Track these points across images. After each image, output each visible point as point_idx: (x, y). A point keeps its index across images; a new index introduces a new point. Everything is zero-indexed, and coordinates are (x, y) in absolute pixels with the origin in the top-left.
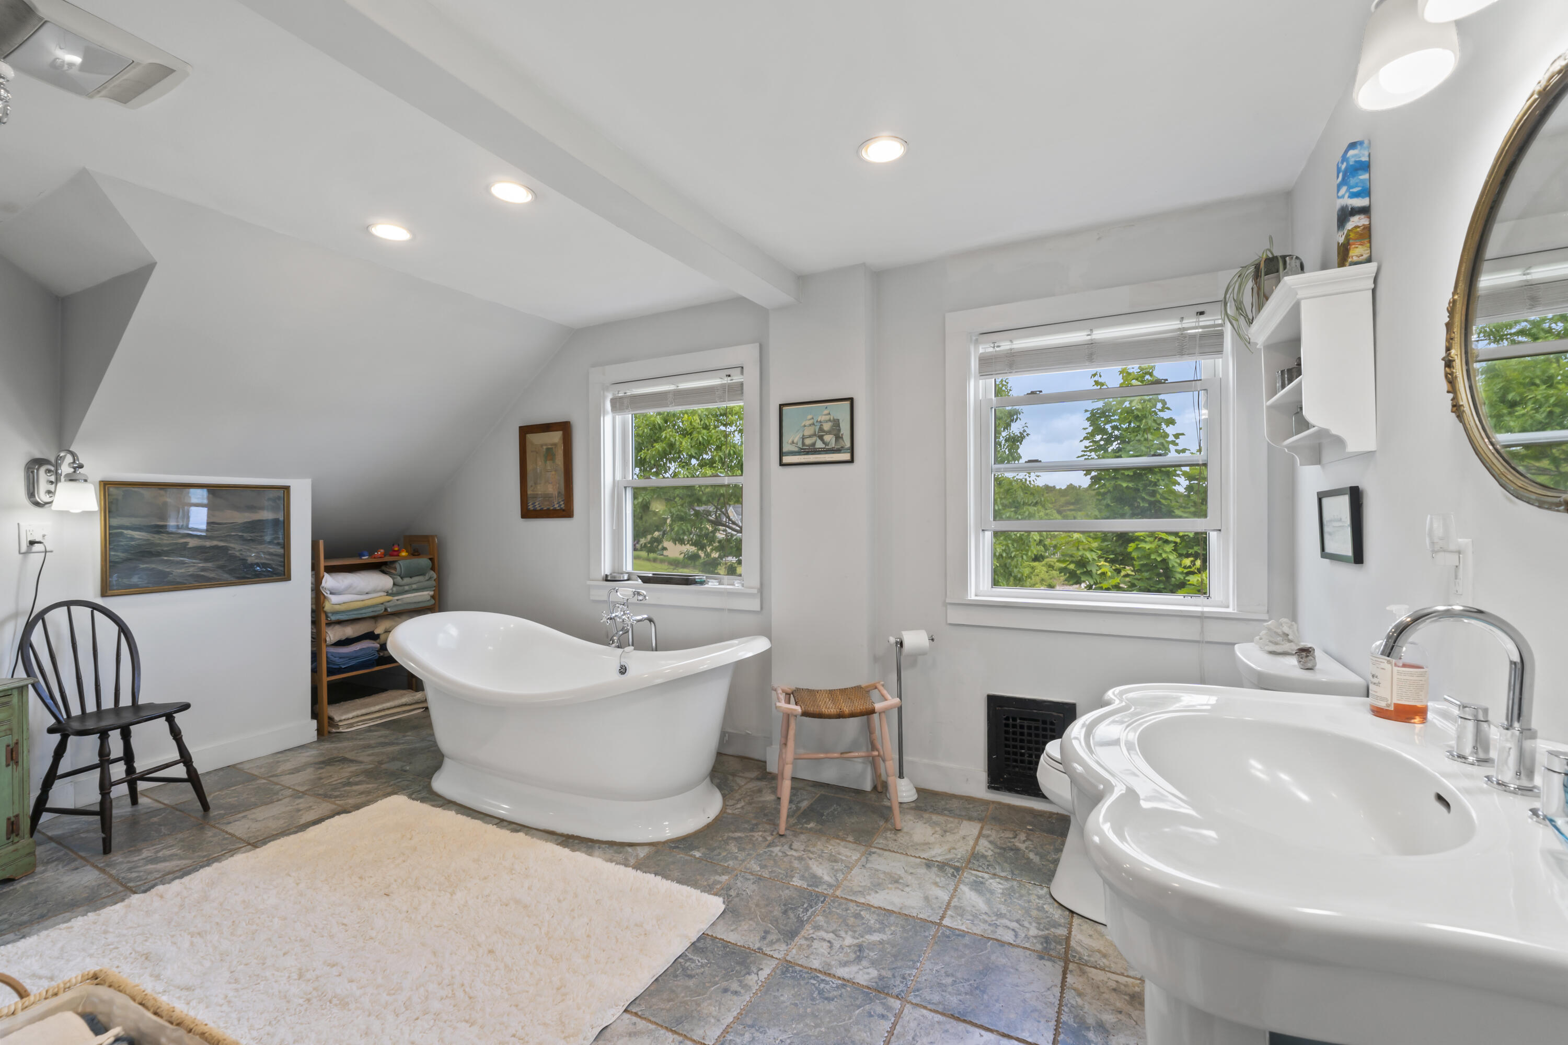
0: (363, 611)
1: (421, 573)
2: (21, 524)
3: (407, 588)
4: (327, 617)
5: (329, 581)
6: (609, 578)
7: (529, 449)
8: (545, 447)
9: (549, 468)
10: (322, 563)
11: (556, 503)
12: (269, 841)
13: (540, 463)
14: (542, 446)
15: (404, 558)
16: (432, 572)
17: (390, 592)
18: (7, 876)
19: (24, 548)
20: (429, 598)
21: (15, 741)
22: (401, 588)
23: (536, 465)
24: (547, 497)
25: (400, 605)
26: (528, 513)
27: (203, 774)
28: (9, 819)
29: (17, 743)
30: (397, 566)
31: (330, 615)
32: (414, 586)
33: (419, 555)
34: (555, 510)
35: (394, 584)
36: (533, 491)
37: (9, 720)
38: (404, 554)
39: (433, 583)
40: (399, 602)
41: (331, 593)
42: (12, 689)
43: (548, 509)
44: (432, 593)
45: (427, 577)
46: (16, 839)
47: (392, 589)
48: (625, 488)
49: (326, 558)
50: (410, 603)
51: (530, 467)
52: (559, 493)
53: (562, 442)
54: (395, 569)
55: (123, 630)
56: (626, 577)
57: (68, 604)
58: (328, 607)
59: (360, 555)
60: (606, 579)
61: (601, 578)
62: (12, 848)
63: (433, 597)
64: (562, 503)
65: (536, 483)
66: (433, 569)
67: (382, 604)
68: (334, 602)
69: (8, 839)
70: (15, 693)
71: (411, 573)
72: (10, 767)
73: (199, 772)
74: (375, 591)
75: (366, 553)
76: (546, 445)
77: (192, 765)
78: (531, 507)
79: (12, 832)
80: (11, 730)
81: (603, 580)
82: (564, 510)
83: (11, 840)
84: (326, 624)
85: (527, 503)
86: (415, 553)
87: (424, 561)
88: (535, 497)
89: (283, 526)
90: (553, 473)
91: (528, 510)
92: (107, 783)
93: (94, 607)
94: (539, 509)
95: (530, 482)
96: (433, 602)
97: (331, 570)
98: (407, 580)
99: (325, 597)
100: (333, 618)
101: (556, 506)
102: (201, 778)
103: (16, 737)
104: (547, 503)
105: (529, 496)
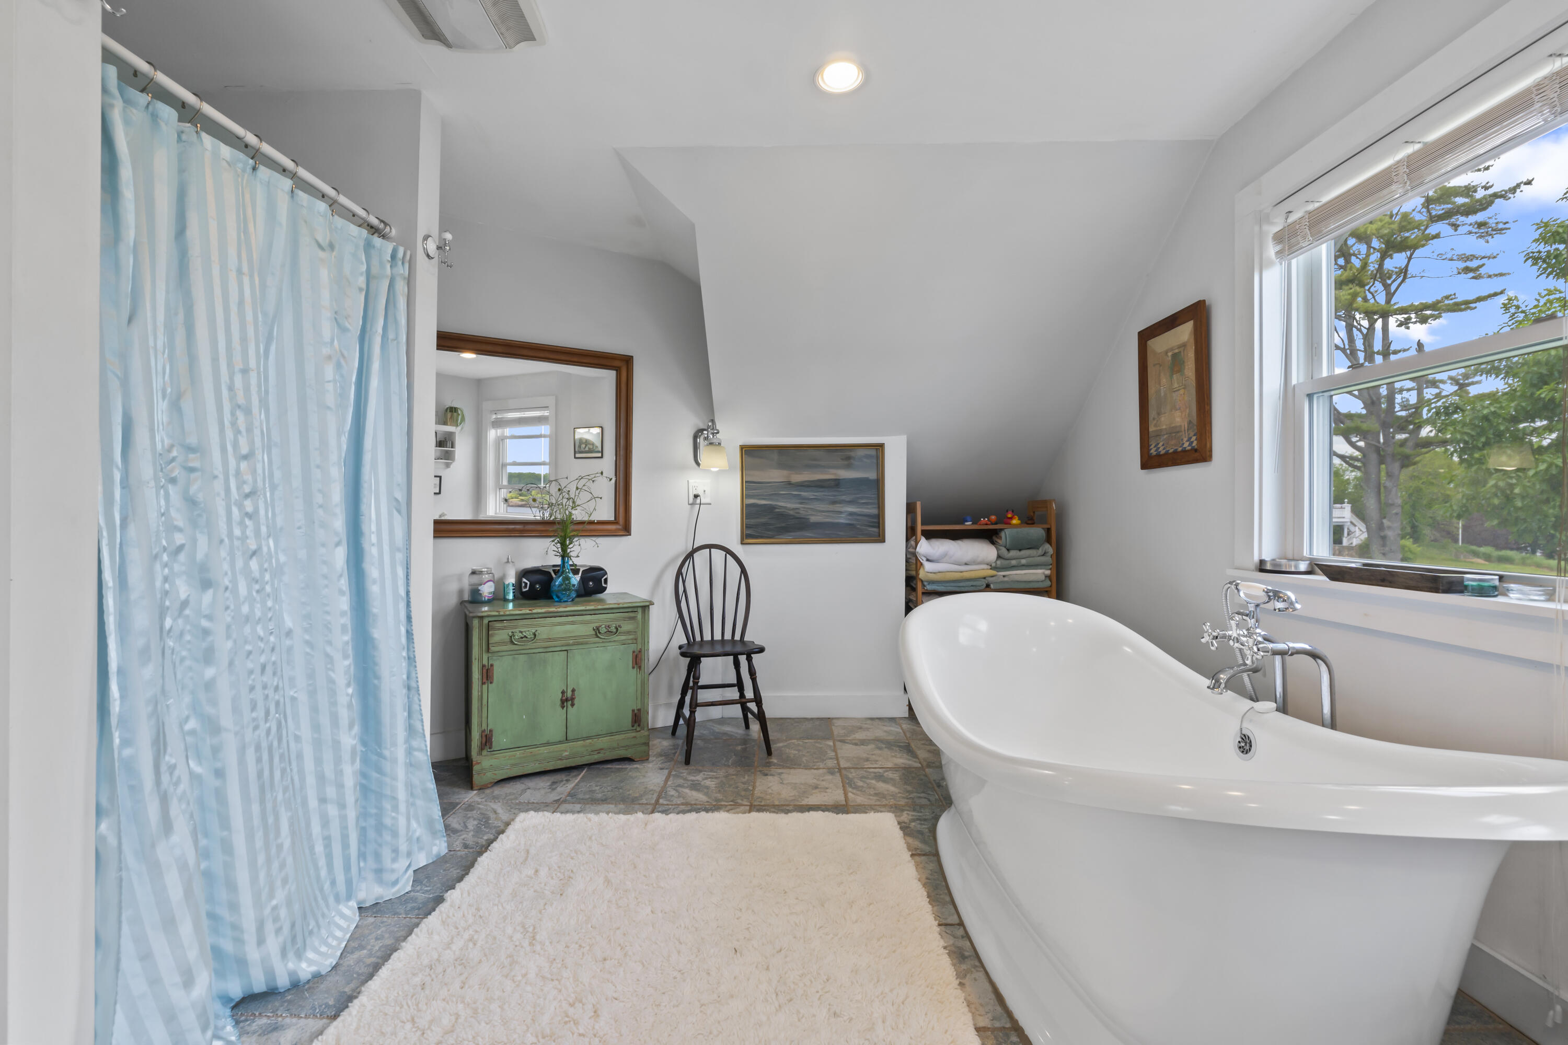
0: (961, 584)
1: (1033, 546)
2: (690, 481)
3: (1014, 562)
4: (924, 586)
5: (925, 547)
6: (1268, 567)
7: (1151, 361)
8: (1170, 354)
9: (1176, 385)
10: (919, 528)
11: (1185, 439)
12: (766, 810)
13: (1164, 381)
14: (1166, 352)
15: (1015, 526)
16: (1047, 546)
17: (994, 565)
18: (629, 756)
19: (691, 501)
20: (1043, 578)
21: (638, 649)
22: (1007, 562)
23: (1160, 384)
24: (1174, 432)
25: (1007, 582)
26: (1150, 461)
27: (770, 719)
28: (633, 711)
29: (640, 652)
30: (1003, 534)
31: (925, 583)
32: (1023, 561)
33: (1033, 524)
34: (1184, 451)
35: (999, 557)
36: (1156, 425)
37: (635, 632)
38: (1015, 521)
39: (1047, 559)
40: (1006, 579)
41: (928, 560)
42: (637, 607)
43: (1175, 452)
44: (1048, 572)
45: (1040, 551)
46: (638, 729)
47: (996, 562)
48: (1310, 396)
49: (922, 524)
50: (1018, 582)
51: (1152, 390)
52: (1190, 422)
53: (1192, 341)
54: (1000, 538)
55: (744, 571)
56: (1303, 566)
57: (710, 547)
58: (922, 575)
59: (963, 522)
60: (1262, 567)
61: (1253, 567)
62: (634, 734)
63: (1048, 577)
64: (1194, 438)
65: (1159, 414)
66: (1048, 540)
67: (985, 578)
68: (928, 569)
69: (633, 726)
70: (640, 610)
71: (1019, 545)
72: (636, 669)
73: (767, 717)
74: (974, 562)
75: (968, 518)
76: (1172, 349)
77: (762, 706)
78: (1153, 452)
79: (635, 722)
80: (636, 639)
81: (1256, 570)
82: (1196, 450)
83: (634, 728)
84: (923, 593)
85: (1149, 446)
86: (1029, 521)
87: (1037, 532)
88: (1158, 435)
89: (878, 486)
90: (1182, 392)
91: (1150, 457)
92: (694, 703)
93: (728, 551)
94: (1163, 452)
95: (1152, 414)
96: (1048, 583)
97: (929, 535)
98: (1013, 553)
99: (922, 564)
100: (929, 587)
101: (1186, 445)
102: (767, 720)
103: (639, 647)
104: (1173, 442)
105: (1151, 434)
